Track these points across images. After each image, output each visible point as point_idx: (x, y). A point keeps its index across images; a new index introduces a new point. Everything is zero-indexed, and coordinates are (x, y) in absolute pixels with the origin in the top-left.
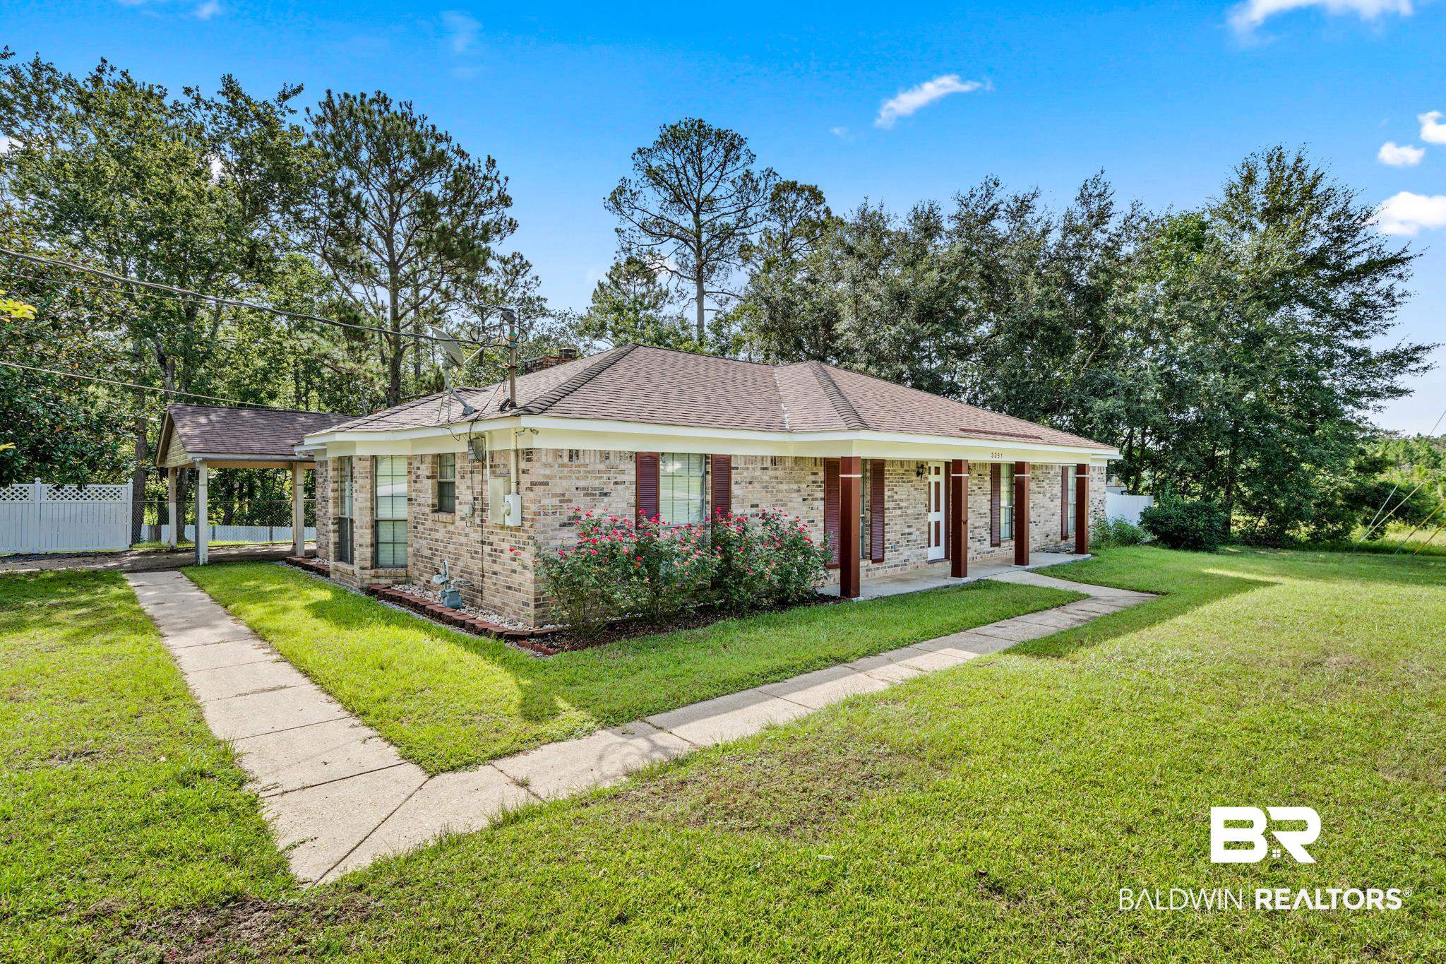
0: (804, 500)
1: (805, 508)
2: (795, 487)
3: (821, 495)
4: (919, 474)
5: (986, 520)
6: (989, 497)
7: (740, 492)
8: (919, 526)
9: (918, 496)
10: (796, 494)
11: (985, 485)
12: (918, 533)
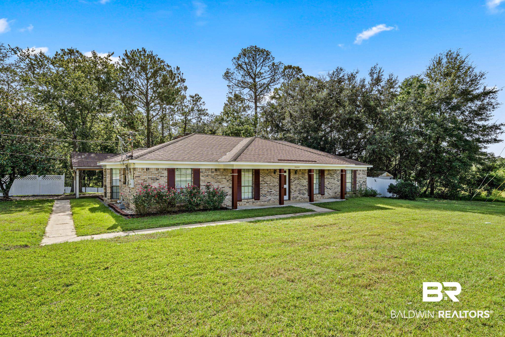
0: (228, 181)
1: (228, 183)
4: (275, 173)
5: (306, 187)
6: (307, 180)
7: (203, 179)
8: (275, 189)
9: (274, 180)
10: (224, 179)
11: (305, 176)
12: (275, 191)
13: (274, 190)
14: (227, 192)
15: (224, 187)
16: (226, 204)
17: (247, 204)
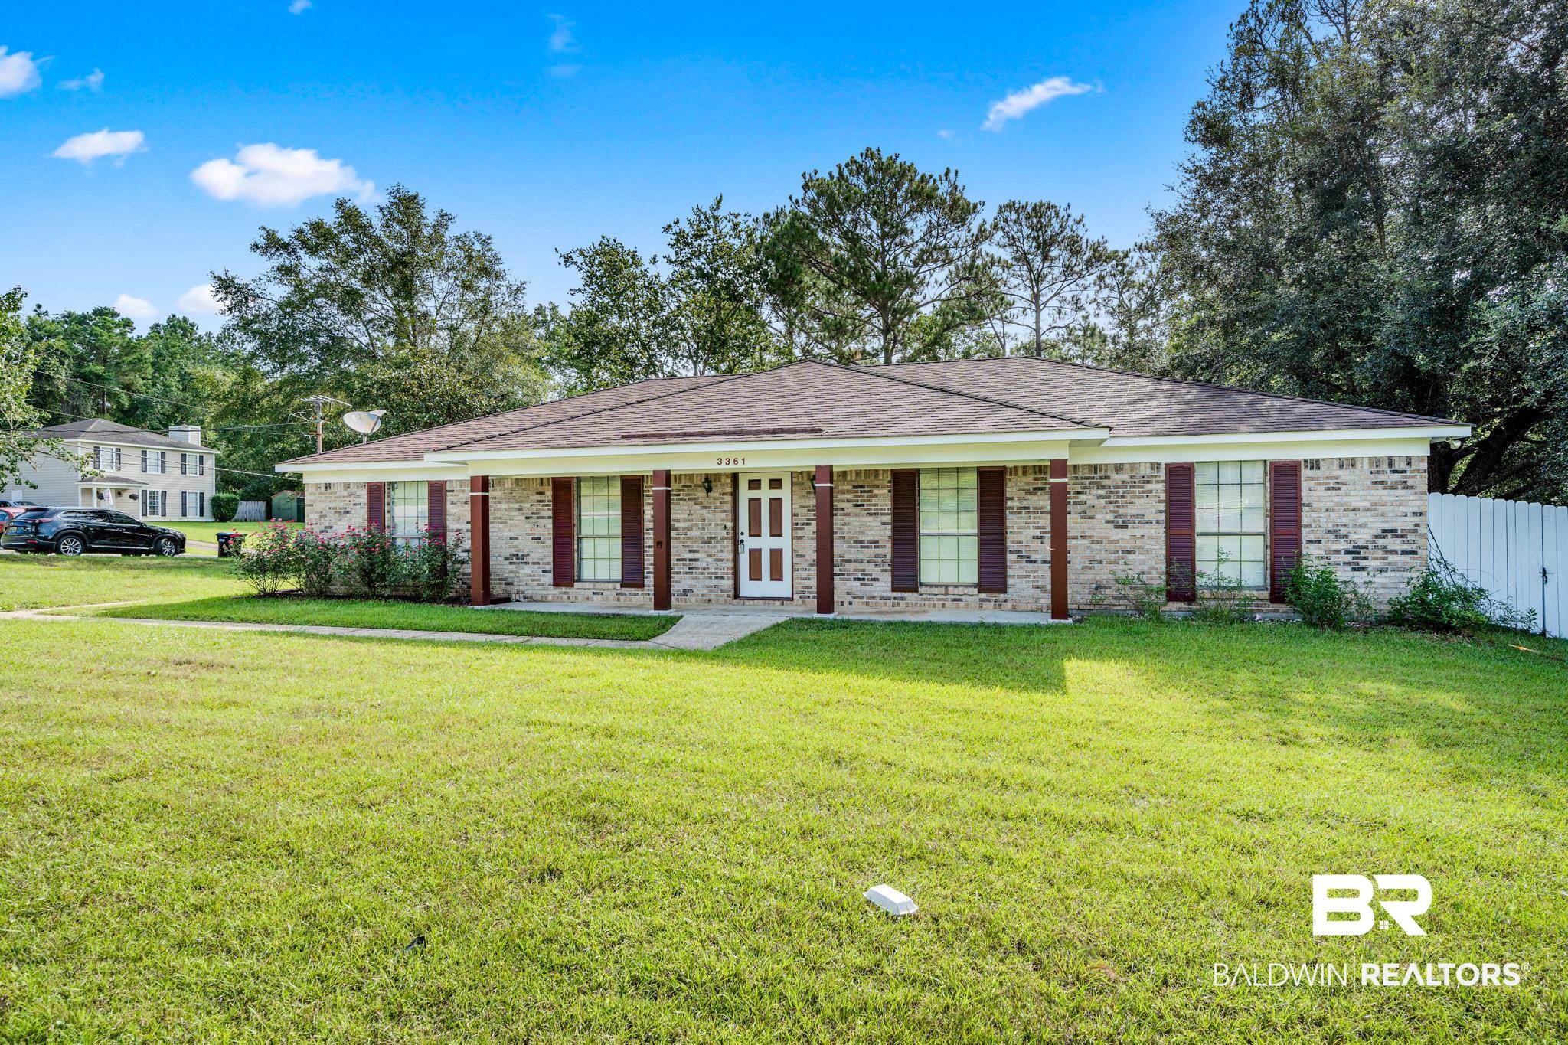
0: (527, 518)
1: (529, 526)
2: (516, 506)
3: (550, 513)
4: (709, 490)
5: (879, 551)
6: (888, 519)
7: (455, 511)
8: (713, 551)
9: (710, 516)
10: (517, 513)
11: (874, 500)
12: (710, 560)
13: (710, 556)
14: (525, 552)
15: (516, 538)
16: (523, 592)
17: (595, 597)
